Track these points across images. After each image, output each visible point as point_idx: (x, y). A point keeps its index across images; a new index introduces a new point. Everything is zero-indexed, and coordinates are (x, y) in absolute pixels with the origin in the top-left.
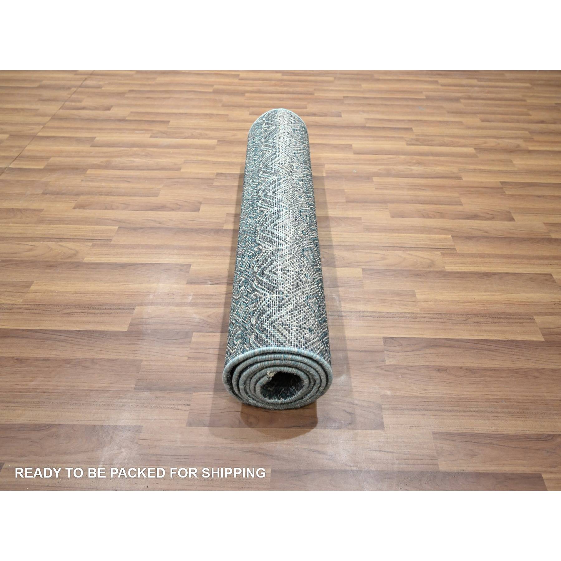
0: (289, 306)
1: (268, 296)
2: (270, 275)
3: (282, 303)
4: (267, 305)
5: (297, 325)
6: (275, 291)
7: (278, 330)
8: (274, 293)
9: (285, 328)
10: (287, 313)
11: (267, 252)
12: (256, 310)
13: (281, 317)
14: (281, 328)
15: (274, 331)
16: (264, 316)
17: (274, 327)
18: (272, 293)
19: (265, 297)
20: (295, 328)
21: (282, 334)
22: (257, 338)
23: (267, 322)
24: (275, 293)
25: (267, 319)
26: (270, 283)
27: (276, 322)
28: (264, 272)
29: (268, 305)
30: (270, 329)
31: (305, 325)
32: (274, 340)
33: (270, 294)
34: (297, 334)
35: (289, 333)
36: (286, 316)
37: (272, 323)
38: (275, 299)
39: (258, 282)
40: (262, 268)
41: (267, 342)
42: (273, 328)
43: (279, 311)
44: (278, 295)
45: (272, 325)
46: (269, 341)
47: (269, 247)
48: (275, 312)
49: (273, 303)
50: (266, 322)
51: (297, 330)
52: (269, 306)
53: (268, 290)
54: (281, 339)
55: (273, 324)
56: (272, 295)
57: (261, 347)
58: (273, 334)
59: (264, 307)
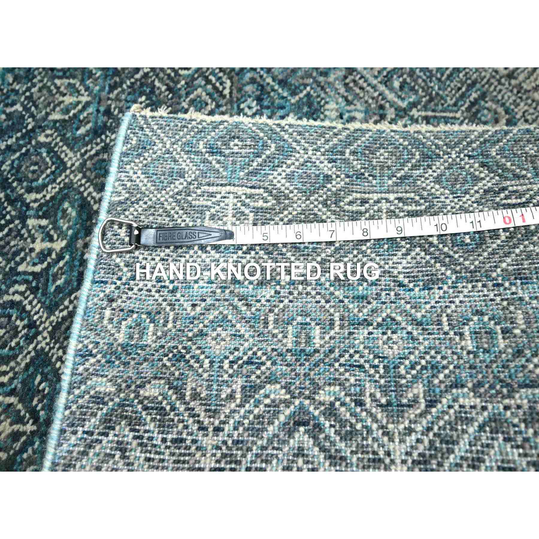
2: (286, 449)
4: (184, 436)
8: (218, 461)
11: (386, 439)
12: (182, 397)
15: (98, 455)
16: (153, 424)
17: (110, 455)
18: (219, 455)
19: (211, 429)
22: (99, 400)
23: (131, 434)
24: (218, 465)
25: (141, 433)
26: (255, 448)
28: (302, 429)
29: (182, 440)
32: (72, 452)
33: (218, 448)
37: (121, 450)
38: (197, 466)
39: (275, 404)
40: (322, 419)
41: (75, 433)
42: (108, 451)
45: (116, 449)
46: (73, 440)
47: (403, 448)
48: (153, 460)
49: (185, 455)
50: (131, 430)
53: (230, 443)
55: (118, 454)
56: (214, 455)
57: (67, 412)
58: (91, 452)
59: (181, 426)
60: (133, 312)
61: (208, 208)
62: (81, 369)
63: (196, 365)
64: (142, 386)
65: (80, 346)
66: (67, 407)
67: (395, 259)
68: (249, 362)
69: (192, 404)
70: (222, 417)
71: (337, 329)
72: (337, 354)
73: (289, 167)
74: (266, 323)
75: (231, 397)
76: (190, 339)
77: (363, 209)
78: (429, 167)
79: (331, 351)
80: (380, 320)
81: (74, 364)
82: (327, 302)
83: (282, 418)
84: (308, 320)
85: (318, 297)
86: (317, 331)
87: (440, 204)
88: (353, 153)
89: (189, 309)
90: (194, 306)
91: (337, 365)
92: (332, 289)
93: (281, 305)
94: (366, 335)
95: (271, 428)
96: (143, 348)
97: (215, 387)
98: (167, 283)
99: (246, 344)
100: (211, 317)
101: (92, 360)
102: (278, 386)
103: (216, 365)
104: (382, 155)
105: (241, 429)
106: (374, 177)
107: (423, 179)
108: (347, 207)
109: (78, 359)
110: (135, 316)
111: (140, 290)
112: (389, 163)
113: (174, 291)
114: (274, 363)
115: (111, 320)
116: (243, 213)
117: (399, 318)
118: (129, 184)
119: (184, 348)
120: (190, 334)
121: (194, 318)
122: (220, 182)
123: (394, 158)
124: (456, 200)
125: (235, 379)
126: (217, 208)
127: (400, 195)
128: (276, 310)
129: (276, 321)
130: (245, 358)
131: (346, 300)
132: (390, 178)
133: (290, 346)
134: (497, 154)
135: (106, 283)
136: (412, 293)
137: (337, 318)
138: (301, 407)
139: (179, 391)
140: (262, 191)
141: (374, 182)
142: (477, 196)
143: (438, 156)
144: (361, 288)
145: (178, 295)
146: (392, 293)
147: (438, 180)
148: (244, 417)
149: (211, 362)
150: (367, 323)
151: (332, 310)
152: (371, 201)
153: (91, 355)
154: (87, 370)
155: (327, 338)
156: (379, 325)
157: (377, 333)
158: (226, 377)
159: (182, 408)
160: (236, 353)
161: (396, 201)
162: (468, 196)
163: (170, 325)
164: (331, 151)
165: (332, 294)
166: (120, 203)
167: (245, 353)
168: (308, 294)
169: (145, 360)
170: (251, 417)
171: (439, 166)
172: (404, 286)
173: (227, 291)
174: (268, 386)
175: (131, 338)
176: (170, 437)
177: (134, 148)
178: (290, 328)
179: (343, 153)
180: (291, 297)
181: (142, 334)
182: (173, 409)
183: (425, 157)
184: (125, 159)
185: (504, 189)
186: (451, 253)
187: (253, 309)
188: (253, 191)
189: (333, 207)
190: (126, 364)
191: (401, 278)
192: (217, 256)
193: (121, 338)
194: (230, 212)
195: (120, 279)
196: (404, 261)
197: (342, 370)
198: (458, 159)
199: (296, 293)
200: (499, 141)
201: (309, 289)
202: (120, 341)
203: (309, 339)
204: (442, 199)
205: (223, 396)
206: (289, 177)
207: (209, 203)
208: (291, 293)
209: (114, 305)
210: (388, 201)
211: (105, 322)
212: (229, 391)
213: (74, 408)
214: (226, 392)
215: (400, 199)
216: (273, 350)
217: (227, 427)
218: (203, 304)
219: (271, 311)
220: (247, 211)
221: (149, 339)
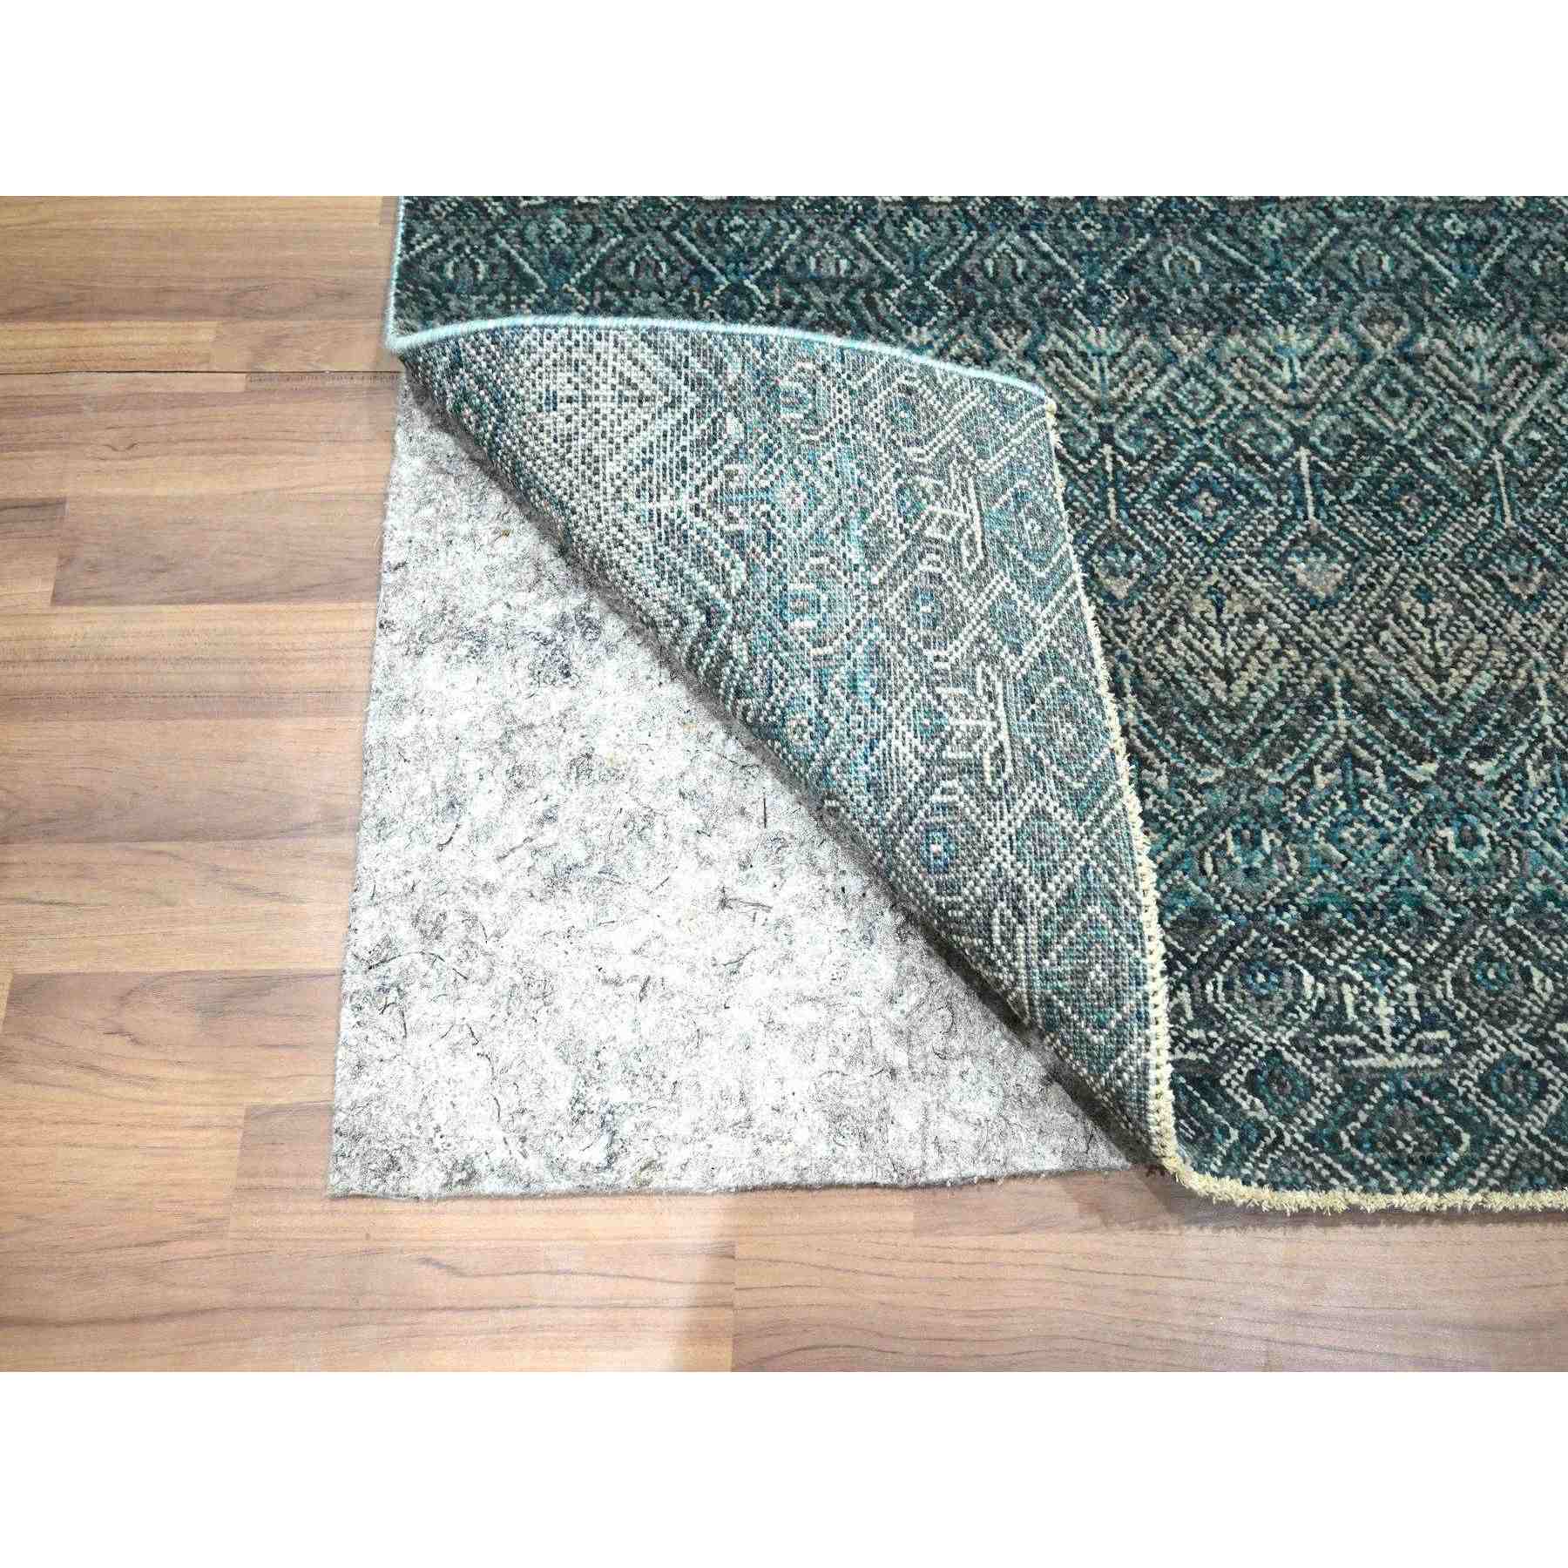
0: (620, 469)
1: (685, 501)
3: (642, 474)
4: (689, 471)
5: (596, 404)
6: (664, 523)
7: (655, 381)
8: (666, 518)
9: (635, 387)
10: (626, 439)
12: (728, 461)
13: (645, 423)
14: (647, 387)
15: (667, 379)
16: (699, 432)
17: (667, 391)
18: (672, 517)
19: (697, 501)
20: (604, 390)
21: (643, 367)
22: (719, 368)
23: (688, 411)
24: (663, 517)
25: (690, 421)
26: (682, 561)
27: (659, 404)
29: (685, 469)
30: (679, 386)
31: (570, 412)
32: (668, 348)
33: (679, 513)
34: (597, 374)
35: (621, 374)
36: (631, 428)
37: (672, 402)
38: (662, 492)
39: (725, 577)
41: (686, 348)
42: (671, 388)
43: (651, 445)
44: (654, 506)
45: (673, 397)
48: (665, 442)
49: (671, 476)
50: (692, 410)
51: (597, 386)
52: (683, 465)
53: (685, 527)
54: (644, 354)
55: (668, 399)
56: (672, 510)
57: (705, 335)
58: (668, 369)
59: (699, 464)
60: (814, 393)
61: (948, 484)
62: (748, 343)
63: (762, 472)
64: (736, 414)
65: (772, 340)
66: (710, 334)
67: (910, 735)
68: (770, 537)
69: (720, 473)
70: (709, 512)
71: (813, 652)
72: (785, 655)
73: (1021, 597)
74: (816, 554)
75: (731, 519)
76: (790, 461)
77: (980, 692)
78: (1063, 804)
79: (786, 648)
80: (826, 714)
81: (753, 336)
82: (848, 636)
83: (712, 589)
84: (823, 610)
85: (853, 623)
86: (809, 623)
87: (997, 810)
88: (1062, 688)
89: (825, 458)
90: (830, 463)
91: (771, 656)
92: (865, 642)
93: (840, 573)
94: (807, 694)
95: (701, 576)
96: (776, 409)
97: (741, 497)
98: (852, 432)
99: (789, 531)
100: (818, 484)
101: (758, 354)
102: (744, 577)
103: (763, 495)
104: (1068, 731)
105: (698, 538)
106: (1032, 717)
107: (1040, 791)
108: (979, 669)
109: (758, 339)
110: (810, 396)
111: (840, 401)
112: (1059, 743)
113: (843, 439)
114: (770, 570)
115: (802, 370)
116: (949, 528)
117: (828, 741)
118: (958, 390)
119: (780, 456)
120: (796, 462)
121: (815, 464)
122: (983, 503)
123: (1068, 749)
124: (1005, 837)
125: (751, 521)
126: (950, 496)
127: (1008, 751)
128: (833, 567)
129: (820, 567)
130: (774, 531)
131: (849, 663)
132: (1033, 741)
133: (791, 587)
134: (1090, 916)
135: (843, 361)
136: (861, 761)
137: (828, 650)
138: (724, 614)
139: (733, 457)
140: (981, 556)
141: (1024, 717)
142: (1012, 873)
143: (1082, 820)
144: (867, 684)
145: (838, 445)
146: (860, 731)
147: (1039, 814)
148: (711, 540)
149: (766, 490)
150: (823, 693)
151: (837, 643)
152: (991, 706)
153: (764, 353)
154: (748, 350)
155: (801, 638)
156: (820, 715)
157: (811, 712)
158: (751, 509)
159: (716, 462)
160: (779, 519)
161: (996, 744)
162: (1011, 858)
163: (804, 437)
164: (1057, 657)
165: (859, 642)
166: (935, 380)
167: (779, 530)
168: (858, 609)
169: (764, 414)
170: (711, 548)
171: (1065, 819)
172: (872, 749)
173: (851, 503)
174: (743, 564)
175: (786, 394)
176: (687, 454)
177: (1002, 398)
178: (813, 586)
179: (1057, 673)
180: (851, 586)
181: (791, 406)
182: (716, 453)
183: (1077, 797)
184: (986, 387)
185: (1021, 918)
186: (916, 821)
187: (832, 537)
188: (979, 546)
189: (977, 651)
190: (757, 392)
191: (883, 744)
192: (893, 491)
193: (785, 384)
194: (948, 512)
195: (849, 377)
196: (906, 749)
197: (765, 664)
198: (1079, 849)
199: (857, 592)
200: (1117, 924)
201: (864, 610)
202: (781, 383)
203: (800, 612)
204: (1007, 817)
205: (731, 509)
206: (1005, 597)
207: (954, 486)
208: (857, 585)
209: (819, 373)
210: (996, 731)
211: (799, 364)
212: (737, 515)
213: (710, 342)
214: (736, 511)
215: (1000, 750)
216: (785, 566)
217: (699, 519)
218: (832, 474)
219: (832, 560)
220: (953, 533)
221: (786, 415)
